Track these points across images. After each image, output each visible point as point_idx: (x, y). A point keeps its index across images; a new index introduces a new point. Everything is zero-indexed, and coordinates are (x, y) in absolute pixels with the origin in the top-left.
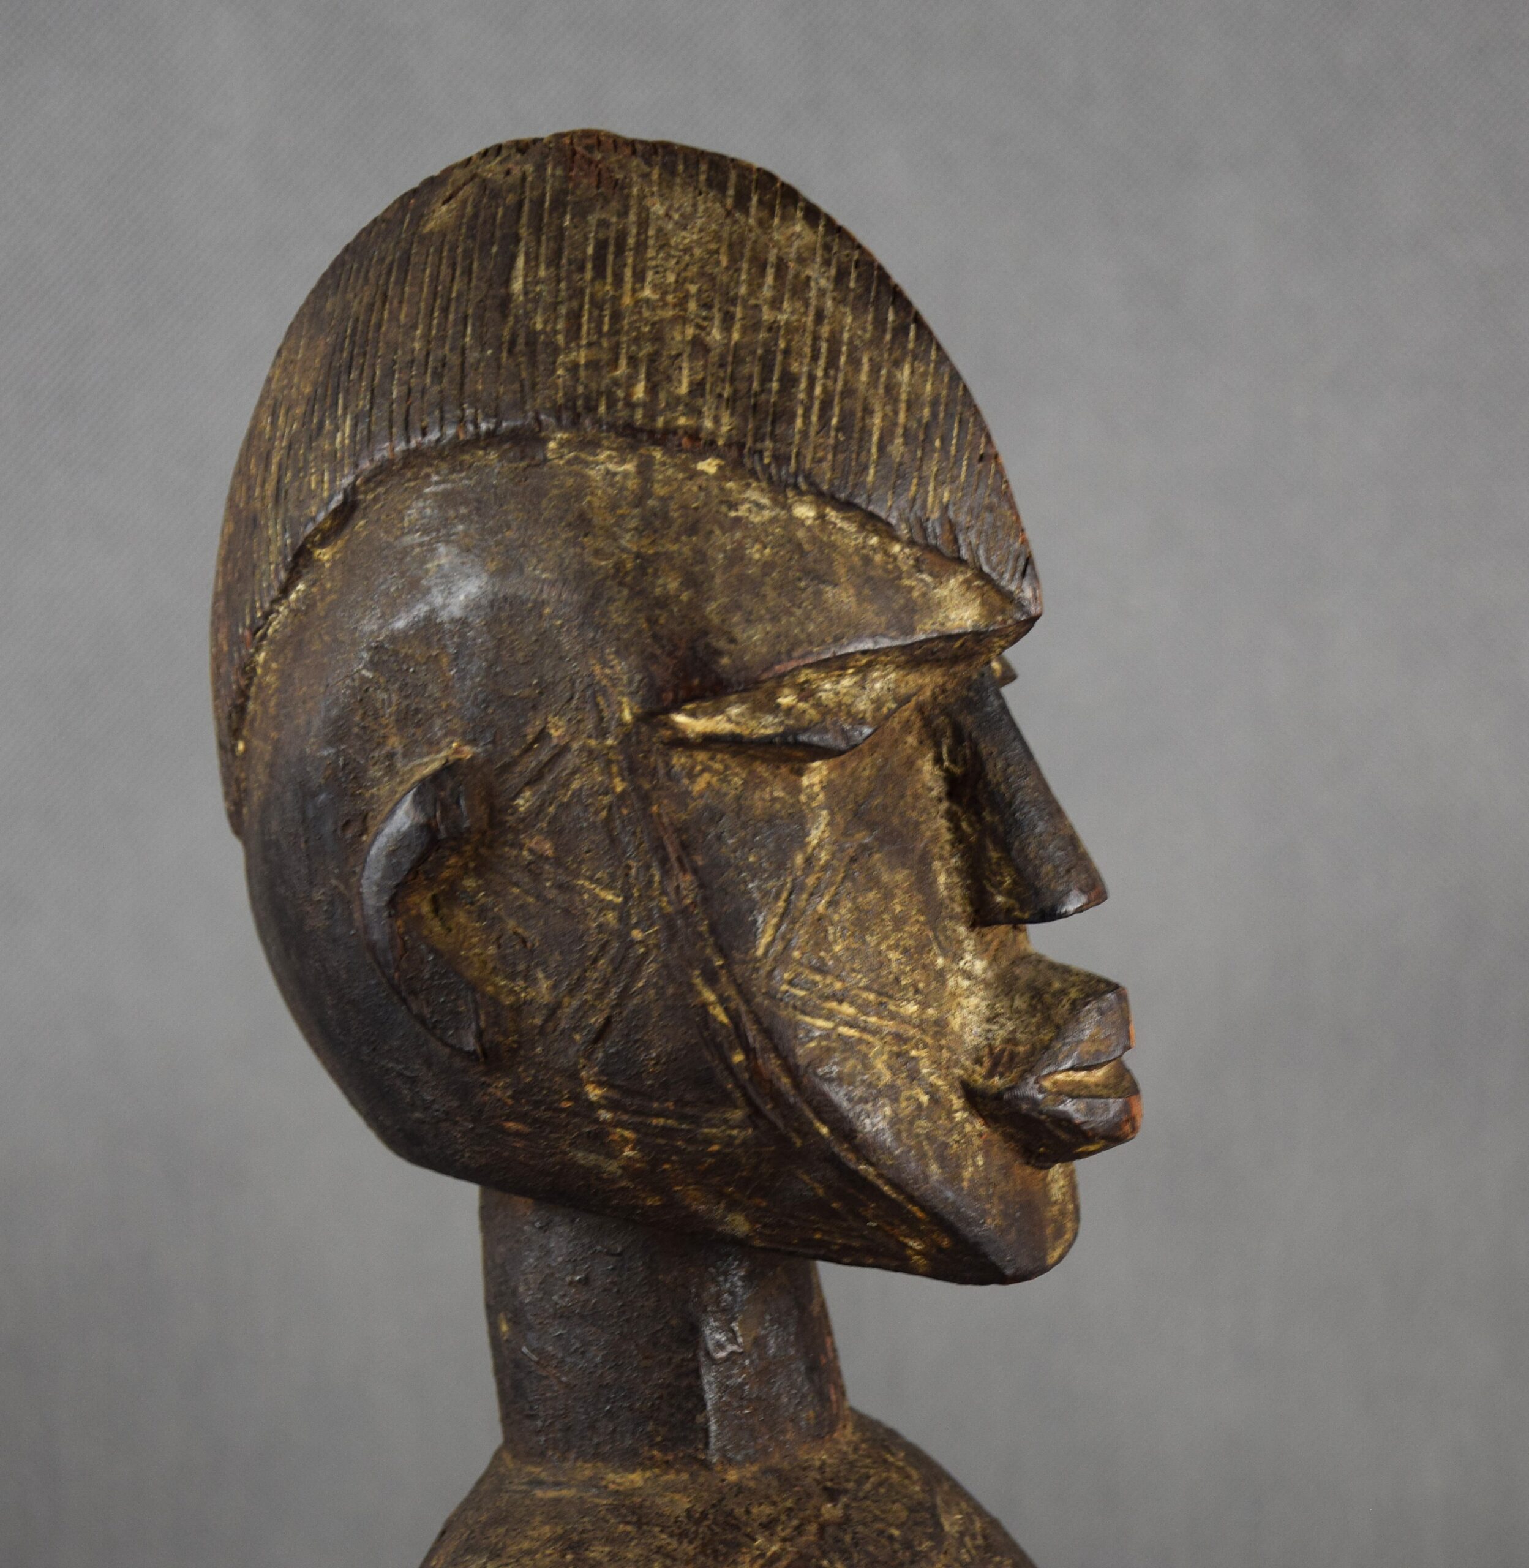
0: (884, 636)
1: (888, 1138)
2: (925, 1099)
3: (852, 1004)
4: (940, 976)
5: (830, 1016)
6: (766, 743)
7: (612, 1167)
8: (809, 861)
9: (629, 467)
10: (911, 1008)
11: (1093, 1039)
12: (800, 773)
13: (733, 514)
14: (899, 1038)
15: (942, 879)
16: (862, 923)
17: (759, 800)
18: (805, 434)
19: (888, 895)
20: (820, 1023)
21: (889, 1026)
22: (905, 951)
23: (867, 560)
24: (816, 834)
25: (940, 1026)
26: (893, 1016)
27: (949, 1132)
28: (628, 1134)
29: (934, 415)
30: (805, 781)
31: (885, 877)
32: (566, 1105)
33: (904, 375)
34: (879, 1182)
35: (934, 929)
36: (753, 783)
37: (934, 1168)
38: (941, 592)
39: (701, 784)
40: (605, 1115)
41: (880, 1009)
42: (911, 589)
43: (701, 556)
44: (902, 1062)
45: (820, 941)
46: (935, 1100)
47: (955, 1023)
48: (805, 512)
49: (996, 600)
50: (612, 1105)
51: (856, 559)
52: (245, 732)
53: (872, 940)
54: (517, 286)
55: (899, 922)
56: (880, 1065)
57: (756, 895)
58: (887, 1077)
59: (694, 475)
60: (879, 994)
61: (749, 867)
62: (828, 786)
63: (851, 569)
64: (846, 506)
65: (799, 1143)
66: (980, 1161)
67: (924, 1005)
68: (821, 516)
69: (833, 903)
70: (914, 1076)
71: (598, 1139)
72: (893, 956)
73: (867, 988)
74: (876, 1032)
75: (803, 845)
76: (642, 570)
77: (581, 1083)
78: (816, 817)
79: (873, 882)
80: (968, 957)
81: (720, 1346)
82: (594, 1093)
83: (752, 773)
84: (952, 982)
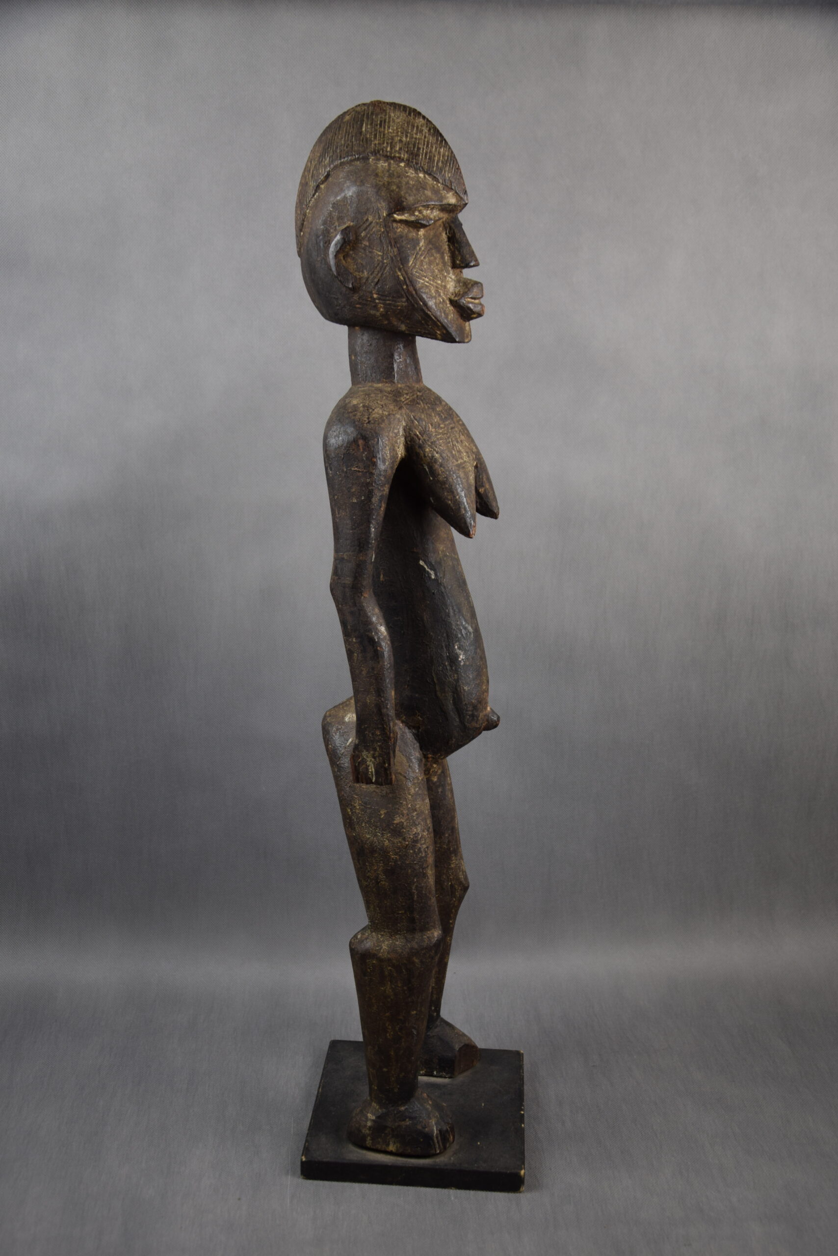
0: (437, 201)
1: (434, 306)
2: (442, 300)
3: (428, 278)
4: (445, 277)
5: (423, 280)
6: (412, 222)
7: (378, 314)
8: (420, 249)
9: (386, 164)
10: (439, 282)
11: (476, 292)
12: (418, 231)
13: (407, 174)
14: (437, 287)
15: (446, 258)
16: (430, 263)
17: (410, 234)
18: (422, 159)
19: (435, 259)
20: (421, 281)
21: (435, 284)
22: (439, 270)
23: (433, 187)
24: (421, 244)
25: (445, 287)
26: (436, 283)
27: (446, 308)
28: (382, 305)
29: (448, 159)
30: (420, 233)
31: (435, 255)
32: (369, 299)
33: (442, 150)
34: (432, 316)
35: (444, 267)
36: (409, 231)
37: (443, 314)
38: (448, 195)
39: (399, 230)
40: (377, 301)
41: (433, 281)
42: (442, 194)
43: (400, 182)
44: (437, 291)
45: (422, 265)
46: (443, 301)
47: (448, 286)
48: (421, 175)
49: (459, 199)
50: (379, 299)
51: (431, 186)
52: (303, 230)
53: (432, 267)
54: (364, 129)
55: (437, 264)
56: (433, 292)
57: (410, 254)
58: (434, 294)
59: (399, 166)
60: (433, 278)
61: (408, 248)
62: (424, 235)
63: (430, 188)
64: (430, 174)
65: (416, 306)
66: (452, 315)
67: (442, 282)
68: (425, 177)
69: (425, 258)
70: (440, 295)
71: (376, 307)
72: (436, 271)
73: (431, 276)
74: (432, 285)
75: (419, 246)
76: (388, 184)
77: (372, 294)
78: (421, 241)
79: (432, 255)
80: (451, 274)
81: (398, 359)
82: (375, 296)
83: (409, 229)
84: (448, 279)
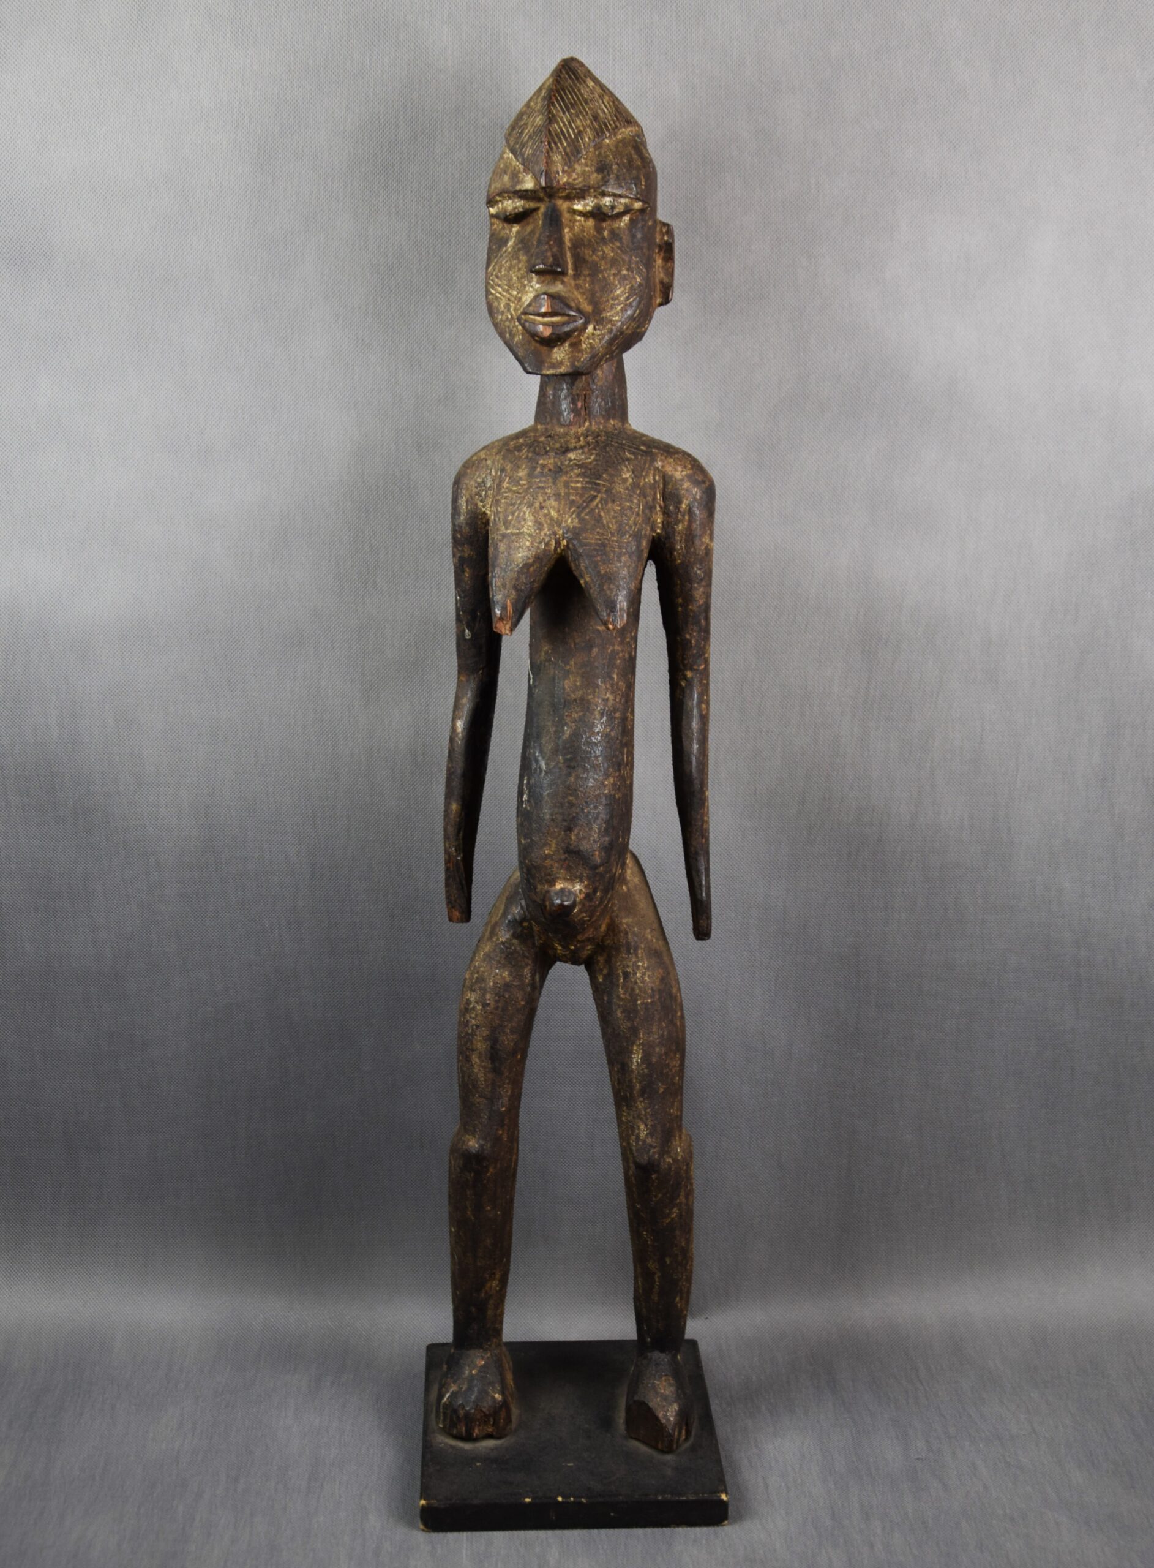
1: (498, 325)
2: (510, 317)
3: (501, 288)
4: (525, 286)
5: (495, 290)
8: (506, 251)
10: (515, 293)
12: (512, 227)
14: (509, 299)
16: (510, 268)
17: (503, 233)
19: (519, 262)
20: (493, 292)
21: (508, 296)
22: (518, 278)
23: (515, 169)
24: (510, 243)
25: (520, 299)
26: (509, 294)
27: (513, 327)
30: (513, 230)
31: (521, 258)
35: (528, 274)
36: (503, 228)
37: (508, 335)
38: (526, 179)
39: (494, 227)
41: (507, 291)
42: (520, 177)
44: (508, 306)
45: (500, 271)
46: (512, 317)
47: (524, 299)
51: (513, 169)
53: (511, 272)
55: (519, 269)
56: (502, 306)
58: (503, 309)
60: (508, 287)
62: (518, 232)
63: (511, 171)
66: (521, 337)
67: (518, 293)
68: (511, 157)
69: (506, 262)
70: (509, 310)
72: (514, 278)
73: (506, 285)
74: (504, 297)
75: (506, 246)
78: (511, 240)
79: (518, 258)
80: (534, 283)
83: (503, 226)
84: (527, 288)
